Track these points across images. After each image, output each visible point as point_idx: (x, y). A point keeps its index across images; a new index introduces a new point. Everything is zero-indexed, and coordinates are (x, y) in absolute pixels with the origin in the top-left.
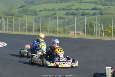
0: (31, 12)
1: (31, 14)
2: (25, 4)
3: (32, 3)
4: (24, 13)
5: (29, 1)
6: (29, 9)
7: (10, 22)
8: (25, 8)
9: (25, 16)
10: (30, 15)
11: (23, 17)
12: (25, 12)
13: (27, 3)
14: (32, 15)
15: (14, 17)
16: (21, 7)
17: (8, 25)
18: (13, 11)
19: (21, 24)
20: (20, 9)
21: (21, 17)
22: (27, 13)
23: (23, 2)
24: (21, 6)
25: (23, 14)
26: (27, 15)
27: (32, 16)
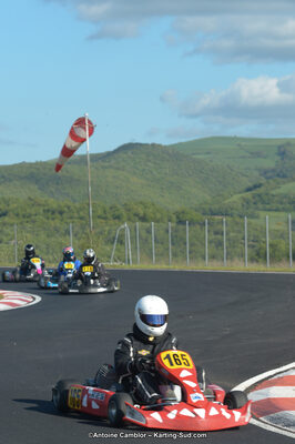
0: (281, 203)
1: (281, 206)
2: (263, 180)
3: (284, 176)
4: (260, 206)
5: (273, 170)
6: (274, 192)
7: (216, 233)
8: (261, 190)
9: (262, 214)
10: (277, 210)
11: (258, 217)
12: (263, 203)
13: (269, 174)
14: (284, 210)
15: (230, 219)
16: (249, 190)
17: (210, 242)
18: (226, 202)
19: (252, 238)
20: (248, 195)
21: (251, 216)
22: (268, 206)
23: (256, 173)
24: (250, 185)
25: (257, 209)
26: (270, 210)
27: (283, 214)
